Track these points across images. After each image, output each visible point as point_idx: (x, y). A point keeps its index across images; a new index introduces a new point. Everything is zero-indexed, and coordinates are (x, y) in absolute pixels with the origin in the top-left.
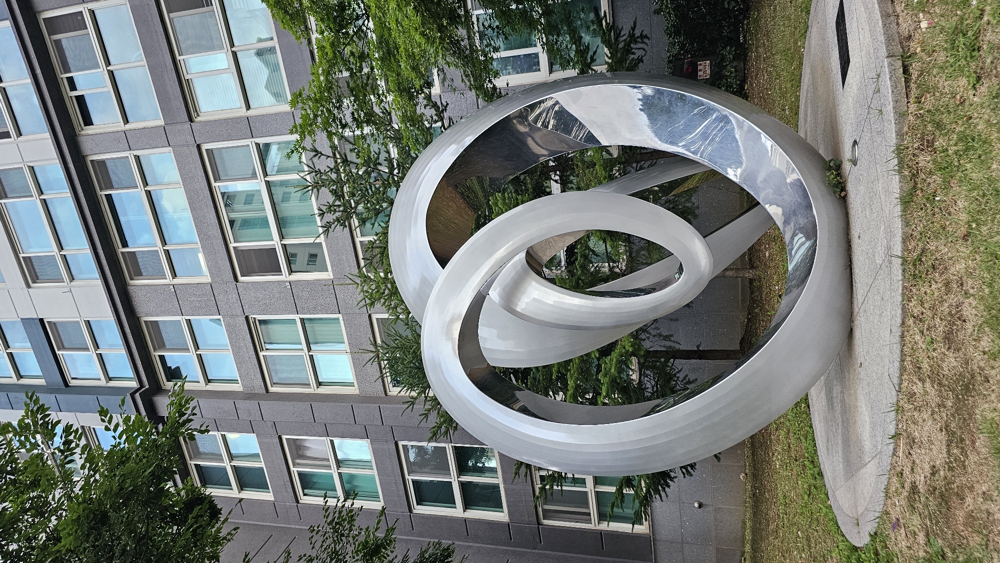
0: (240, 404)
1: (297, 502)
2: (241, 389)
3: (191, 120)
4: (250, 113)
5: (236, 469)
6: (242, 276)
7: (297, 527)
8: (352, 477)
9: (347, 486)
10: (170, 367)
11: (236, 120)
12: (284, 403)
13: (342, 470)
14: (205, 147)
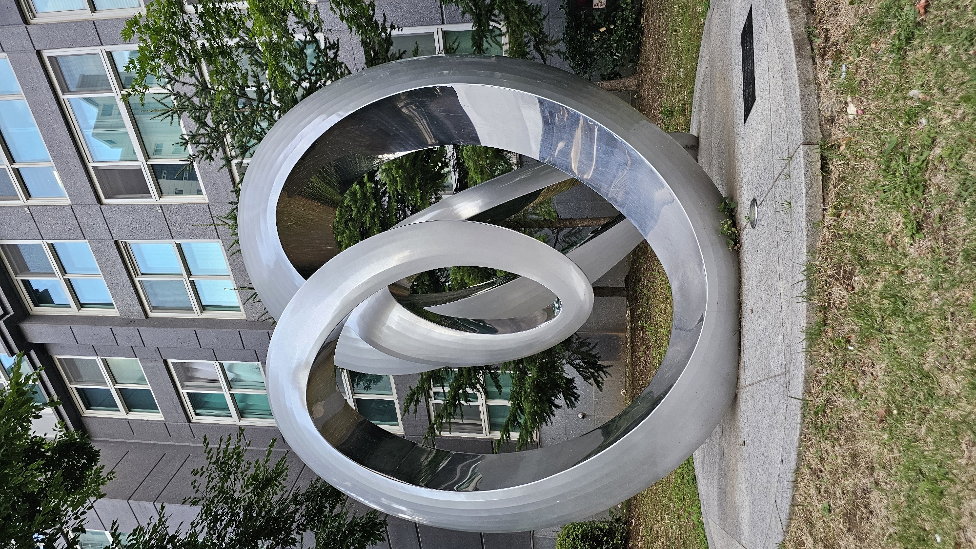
0: (118, 330)
1: (189, 421)
2: (118, 315)
3: (26, 22)
4: (96, 16)
5: (121, 392)
6: (106, 198)
7: (191, 445)
8: (245, 397)
9: (240, 405)
10: (37, 290)
11: (80, 24)
12: (166, 329)
13: (233, 391)
14: (46, 54)
